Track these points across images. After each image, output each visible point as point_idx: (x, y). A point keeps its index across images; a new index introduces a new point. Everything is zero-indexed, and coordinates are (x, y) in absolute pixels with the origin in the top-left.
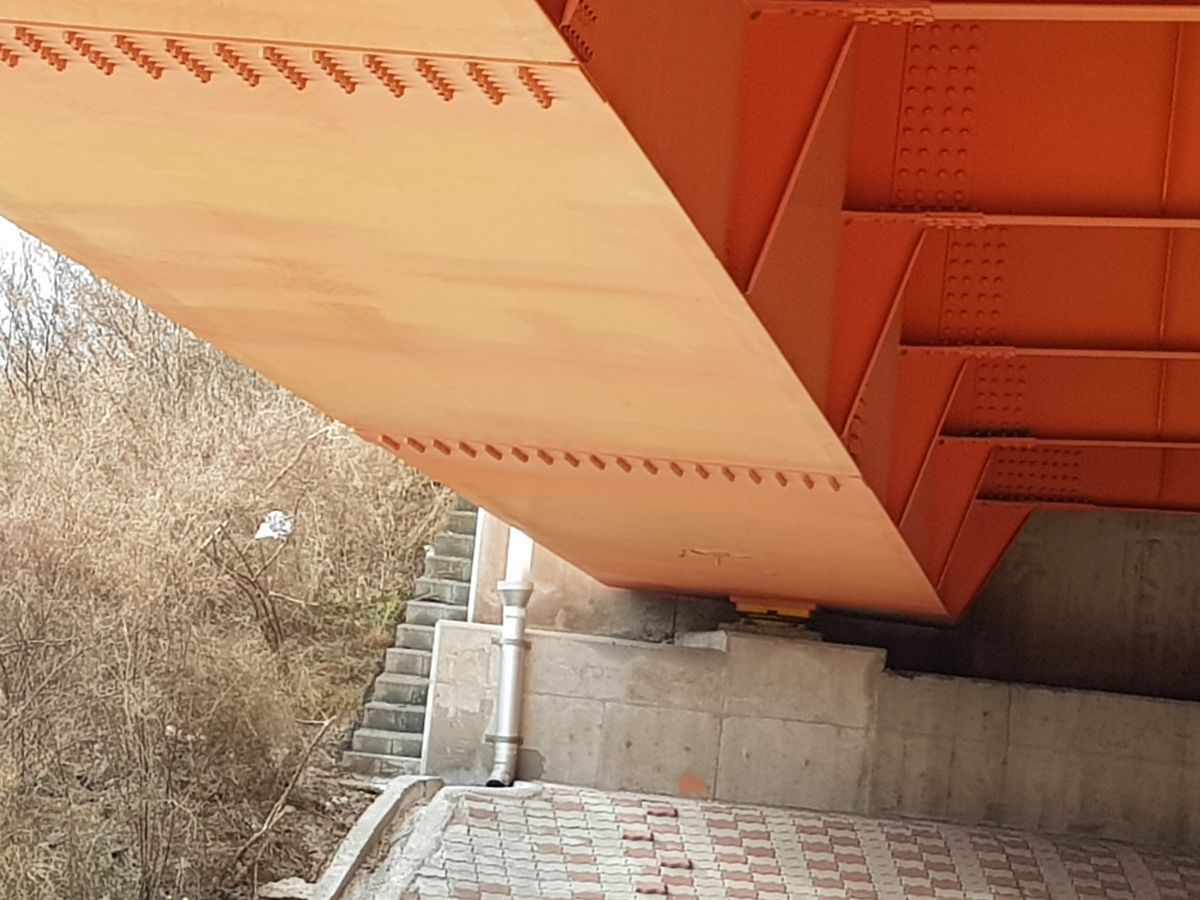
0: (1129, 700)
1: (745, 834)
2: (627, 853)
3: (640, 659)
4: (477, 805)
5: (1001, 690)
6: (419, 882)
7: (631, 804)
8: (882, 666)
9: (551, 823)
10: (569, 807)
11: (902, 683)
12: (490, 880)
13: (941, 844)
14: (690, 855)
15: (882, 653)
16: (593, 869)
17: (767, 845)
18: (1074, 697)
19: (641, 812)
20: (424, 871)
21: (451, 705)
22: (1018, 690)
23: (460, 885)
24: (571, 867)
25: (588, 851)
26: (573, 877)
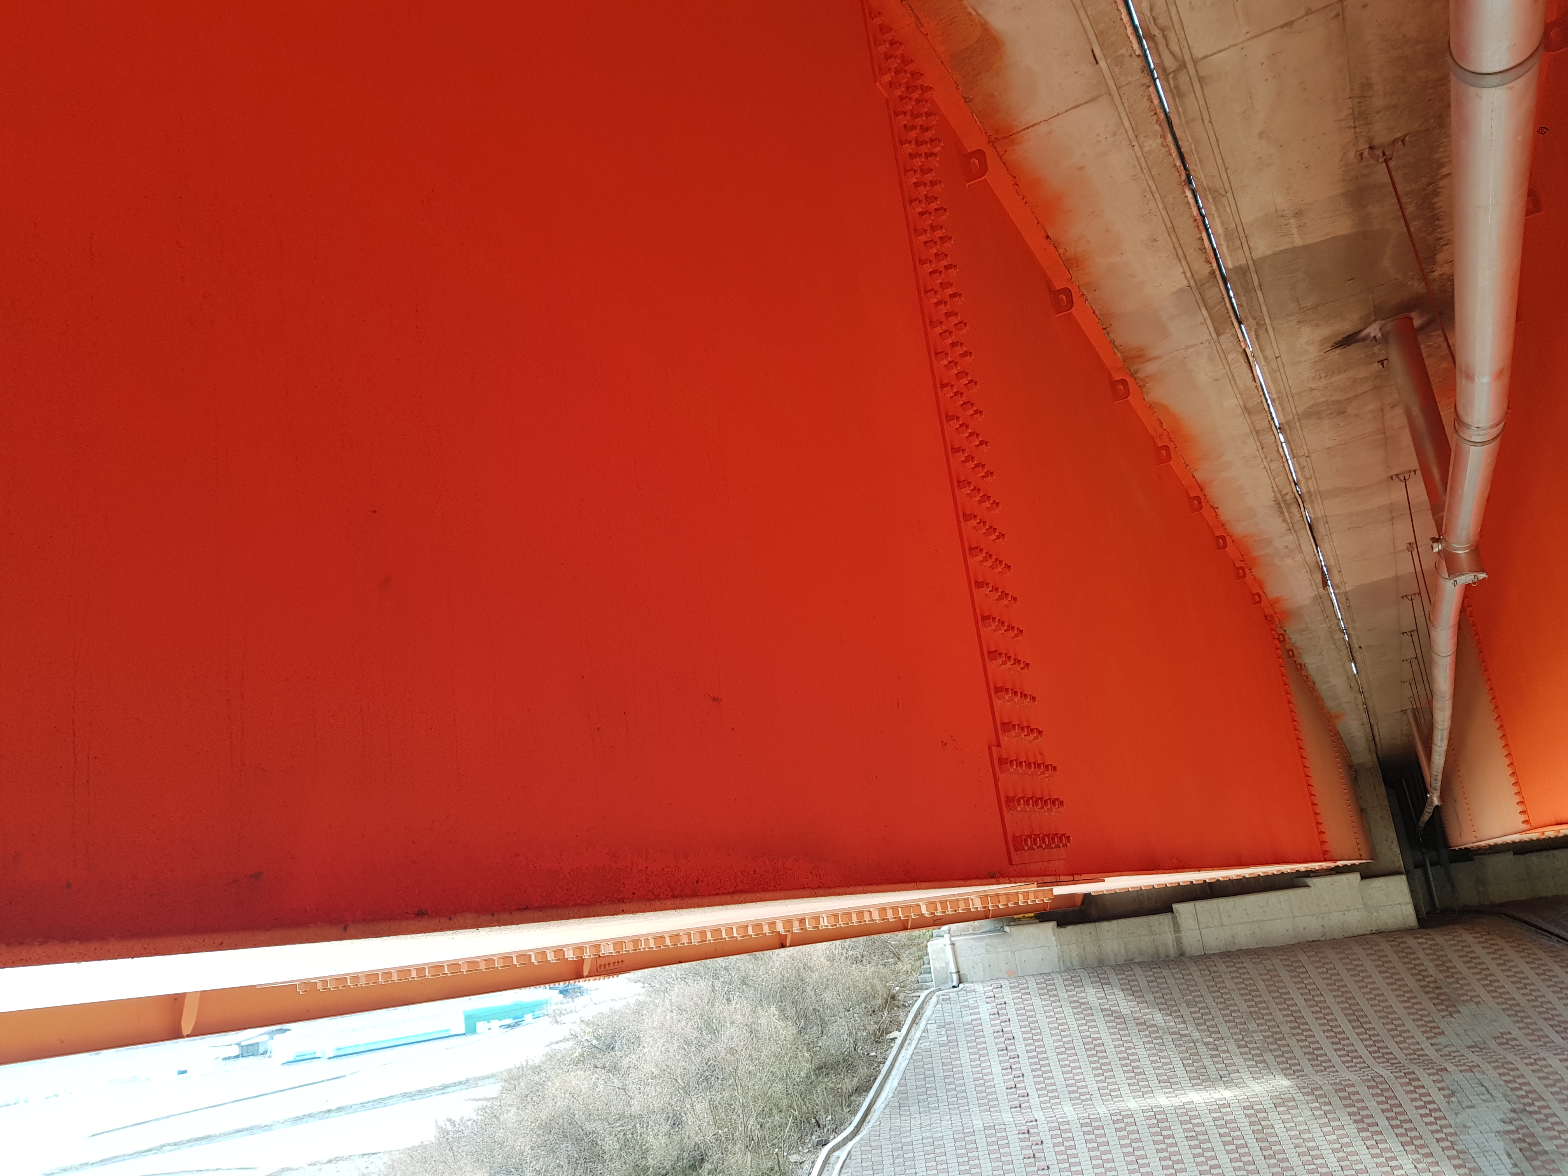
0: (1131, 920)
1: (1021, 989)
2: (987, 1003)
3: (987, 941)
4: (944, 997)
5: (1092, 925)
6: (928, 1026)
7: (988, 986)
8: (1056, 926)
9: (966, 998)
10: (971, 991)
11: (1063, 930)
12: (948, 1021)
13: (1079, 979)
14: (1005, 1000)
15: (1055, 923)
16: (977, 1010)
17: (1027, 991)
18: (1114, 922)
19: (991, 988)
20: (929, 1022)
21: (937, 966)
22: (1097, 924)
23: (940, 1024)
24: (971, 1011)
25: (976, 1005)
26: (971, 1014)
